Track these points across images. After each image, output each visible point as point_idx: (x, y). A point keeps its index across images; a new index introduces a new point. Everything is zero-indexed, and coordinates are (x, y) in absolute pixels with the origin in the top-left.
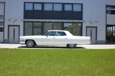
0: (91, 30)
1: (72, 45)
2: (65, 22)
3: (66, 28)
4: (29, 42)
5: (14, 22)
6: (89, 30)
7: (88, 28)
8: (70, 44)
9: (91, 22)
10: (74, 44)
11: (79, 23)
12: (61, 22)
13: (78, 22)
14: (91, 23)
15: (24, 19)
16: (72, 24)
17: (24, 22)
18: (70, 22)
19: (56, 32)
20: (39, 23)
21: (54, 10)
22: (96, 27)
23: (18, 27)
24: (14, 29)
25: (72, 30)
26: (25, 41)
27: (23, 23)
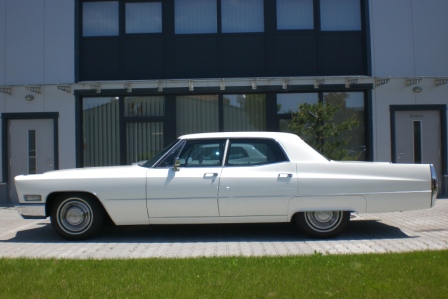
0: (417, 125)
1: (323, 218)
2: (279, 90)
3: (288, 116)
4: (71, 206)
5: (32, 98)
6: (405, 122)
7: (398, 115)
8: (313, 213)
9: (412, 83)
10: (334, 213)
11: (355, 88)
12: (261, 90)
13: (347, 87)
14: (414, 89)
15: (76, 82)
16: (316, 95)
17: (80, 96)
18: (308, 89)
19: (224, 140)
20: (153, 98)
21: (225, 30)
22: (441, 109)
23: (50, 122)
24: (32, 134)
25: (322, 128)
26: (44, 200)
27: (71, 100)
